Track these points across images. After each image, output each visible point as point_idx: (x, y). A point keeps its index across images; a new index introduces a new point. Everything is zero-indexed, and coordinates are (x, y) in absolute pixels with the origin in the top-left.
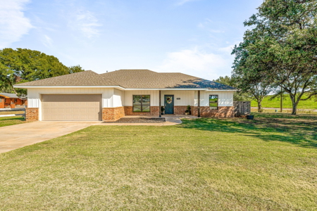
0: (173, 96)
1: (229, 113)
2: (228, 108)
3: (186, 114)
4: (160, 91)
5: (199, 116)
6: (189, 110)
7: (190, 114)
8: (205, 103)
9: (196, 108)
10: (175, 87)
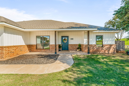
0: (68, 37)
1: (111, 50)
2: (111, 45)
3: (78, 50)
4: (56, 32)
5: (89, 53)
6: (80, 48)
7: (81, 50)
8: (93, 42)
9: (86, 46)
10: (68, 28)
